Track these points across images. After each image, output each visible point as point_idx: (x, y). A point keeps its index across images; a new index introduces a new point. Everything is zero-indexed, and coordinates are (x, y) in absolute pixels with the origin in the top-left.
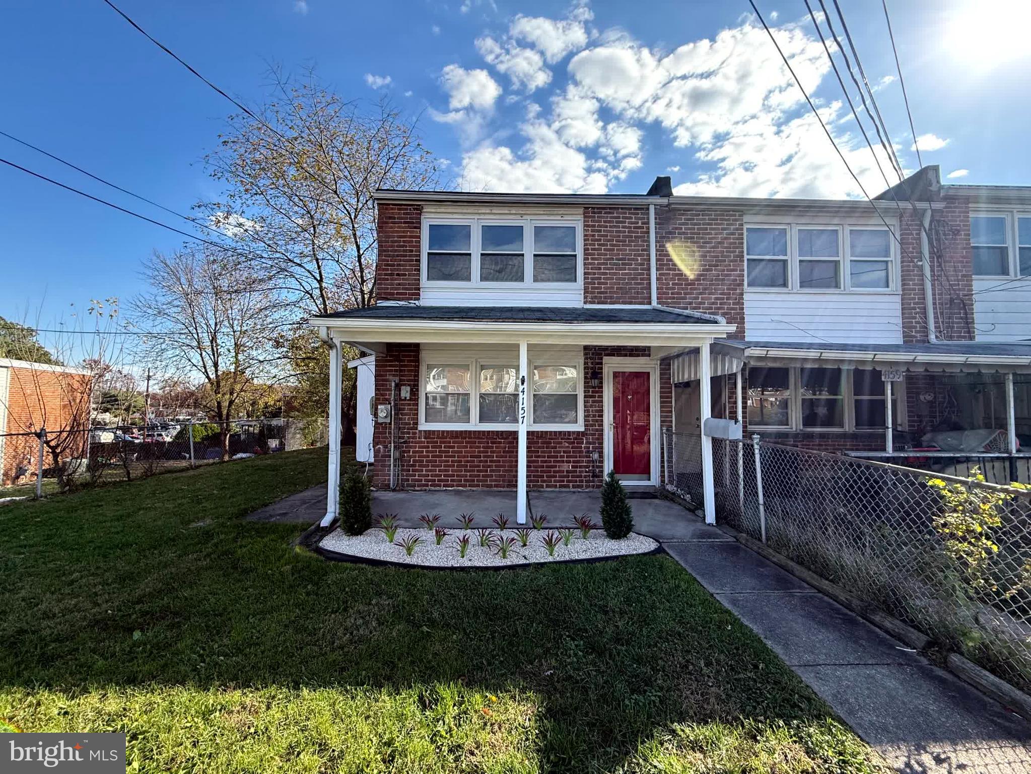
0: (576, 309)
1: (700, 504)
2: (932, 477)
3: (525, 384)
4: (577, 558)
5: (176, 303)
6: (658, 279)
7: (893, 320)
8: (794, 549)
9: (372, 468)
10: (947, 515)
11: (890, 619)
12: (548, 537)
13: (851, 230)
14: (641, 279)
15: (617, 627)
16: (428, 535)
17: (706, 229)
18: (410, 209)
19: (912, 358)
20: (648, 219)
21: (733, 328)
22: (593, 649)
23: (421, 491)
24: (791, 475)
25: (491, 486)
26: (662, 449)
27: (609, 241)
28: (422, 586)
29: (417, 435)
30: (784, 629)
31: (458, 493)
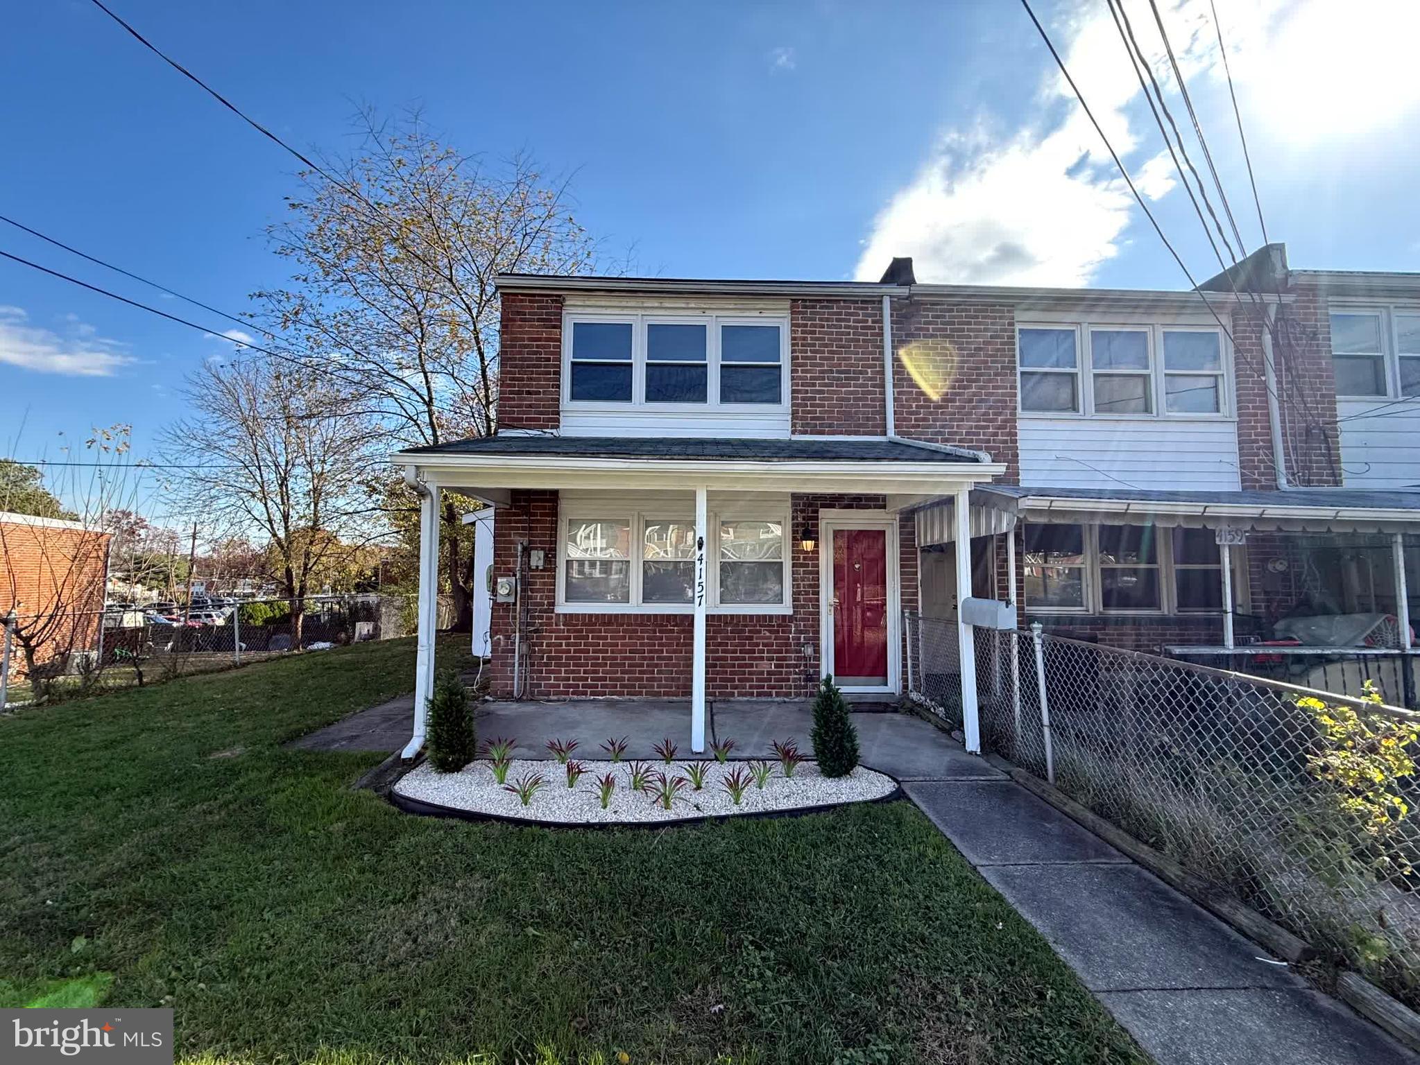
0: (779, 441)
1: (959, 723)
2: (1302, 694)
3: (704, 548)
4: (774, 807)
5: (231, 432)
6: (895, 400)
7: (1226, 458)
8: (1096, 795)
9: (489, 666)
10: (1328, 752)
11: (1244, 910)
12: (733, 776)
13: (1164, 333)
14: (873, 400)
15: (828, 925)
16: (555, 771)
17: (963, 330)
18: (547, 302)
19: (1260, 511)
20: (881, 316)
21: (1000, 469)
22: (789, 965)
23: (558, 701)
24: (1088, 683)
25: (658, 694)
26: (904, 640)
27: (826, 346)
28: (537, 856)
29: (553, 621)
30: (1085, 927)
31: (611, 704)
